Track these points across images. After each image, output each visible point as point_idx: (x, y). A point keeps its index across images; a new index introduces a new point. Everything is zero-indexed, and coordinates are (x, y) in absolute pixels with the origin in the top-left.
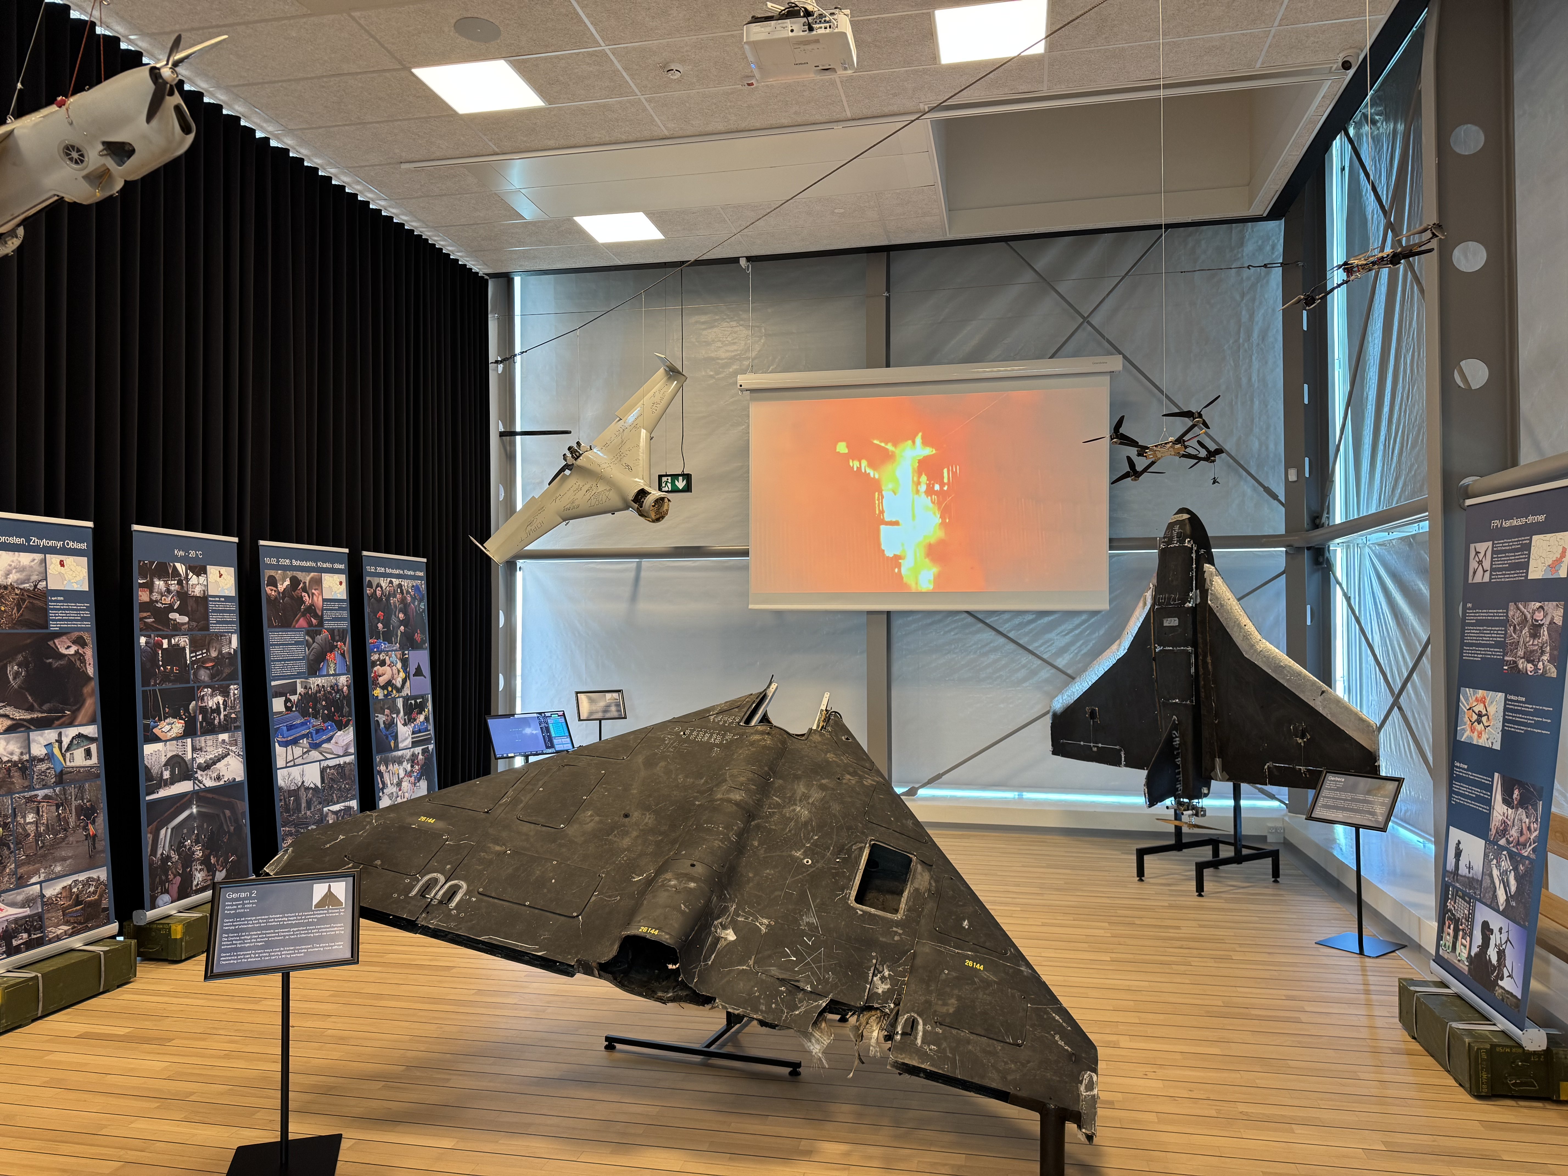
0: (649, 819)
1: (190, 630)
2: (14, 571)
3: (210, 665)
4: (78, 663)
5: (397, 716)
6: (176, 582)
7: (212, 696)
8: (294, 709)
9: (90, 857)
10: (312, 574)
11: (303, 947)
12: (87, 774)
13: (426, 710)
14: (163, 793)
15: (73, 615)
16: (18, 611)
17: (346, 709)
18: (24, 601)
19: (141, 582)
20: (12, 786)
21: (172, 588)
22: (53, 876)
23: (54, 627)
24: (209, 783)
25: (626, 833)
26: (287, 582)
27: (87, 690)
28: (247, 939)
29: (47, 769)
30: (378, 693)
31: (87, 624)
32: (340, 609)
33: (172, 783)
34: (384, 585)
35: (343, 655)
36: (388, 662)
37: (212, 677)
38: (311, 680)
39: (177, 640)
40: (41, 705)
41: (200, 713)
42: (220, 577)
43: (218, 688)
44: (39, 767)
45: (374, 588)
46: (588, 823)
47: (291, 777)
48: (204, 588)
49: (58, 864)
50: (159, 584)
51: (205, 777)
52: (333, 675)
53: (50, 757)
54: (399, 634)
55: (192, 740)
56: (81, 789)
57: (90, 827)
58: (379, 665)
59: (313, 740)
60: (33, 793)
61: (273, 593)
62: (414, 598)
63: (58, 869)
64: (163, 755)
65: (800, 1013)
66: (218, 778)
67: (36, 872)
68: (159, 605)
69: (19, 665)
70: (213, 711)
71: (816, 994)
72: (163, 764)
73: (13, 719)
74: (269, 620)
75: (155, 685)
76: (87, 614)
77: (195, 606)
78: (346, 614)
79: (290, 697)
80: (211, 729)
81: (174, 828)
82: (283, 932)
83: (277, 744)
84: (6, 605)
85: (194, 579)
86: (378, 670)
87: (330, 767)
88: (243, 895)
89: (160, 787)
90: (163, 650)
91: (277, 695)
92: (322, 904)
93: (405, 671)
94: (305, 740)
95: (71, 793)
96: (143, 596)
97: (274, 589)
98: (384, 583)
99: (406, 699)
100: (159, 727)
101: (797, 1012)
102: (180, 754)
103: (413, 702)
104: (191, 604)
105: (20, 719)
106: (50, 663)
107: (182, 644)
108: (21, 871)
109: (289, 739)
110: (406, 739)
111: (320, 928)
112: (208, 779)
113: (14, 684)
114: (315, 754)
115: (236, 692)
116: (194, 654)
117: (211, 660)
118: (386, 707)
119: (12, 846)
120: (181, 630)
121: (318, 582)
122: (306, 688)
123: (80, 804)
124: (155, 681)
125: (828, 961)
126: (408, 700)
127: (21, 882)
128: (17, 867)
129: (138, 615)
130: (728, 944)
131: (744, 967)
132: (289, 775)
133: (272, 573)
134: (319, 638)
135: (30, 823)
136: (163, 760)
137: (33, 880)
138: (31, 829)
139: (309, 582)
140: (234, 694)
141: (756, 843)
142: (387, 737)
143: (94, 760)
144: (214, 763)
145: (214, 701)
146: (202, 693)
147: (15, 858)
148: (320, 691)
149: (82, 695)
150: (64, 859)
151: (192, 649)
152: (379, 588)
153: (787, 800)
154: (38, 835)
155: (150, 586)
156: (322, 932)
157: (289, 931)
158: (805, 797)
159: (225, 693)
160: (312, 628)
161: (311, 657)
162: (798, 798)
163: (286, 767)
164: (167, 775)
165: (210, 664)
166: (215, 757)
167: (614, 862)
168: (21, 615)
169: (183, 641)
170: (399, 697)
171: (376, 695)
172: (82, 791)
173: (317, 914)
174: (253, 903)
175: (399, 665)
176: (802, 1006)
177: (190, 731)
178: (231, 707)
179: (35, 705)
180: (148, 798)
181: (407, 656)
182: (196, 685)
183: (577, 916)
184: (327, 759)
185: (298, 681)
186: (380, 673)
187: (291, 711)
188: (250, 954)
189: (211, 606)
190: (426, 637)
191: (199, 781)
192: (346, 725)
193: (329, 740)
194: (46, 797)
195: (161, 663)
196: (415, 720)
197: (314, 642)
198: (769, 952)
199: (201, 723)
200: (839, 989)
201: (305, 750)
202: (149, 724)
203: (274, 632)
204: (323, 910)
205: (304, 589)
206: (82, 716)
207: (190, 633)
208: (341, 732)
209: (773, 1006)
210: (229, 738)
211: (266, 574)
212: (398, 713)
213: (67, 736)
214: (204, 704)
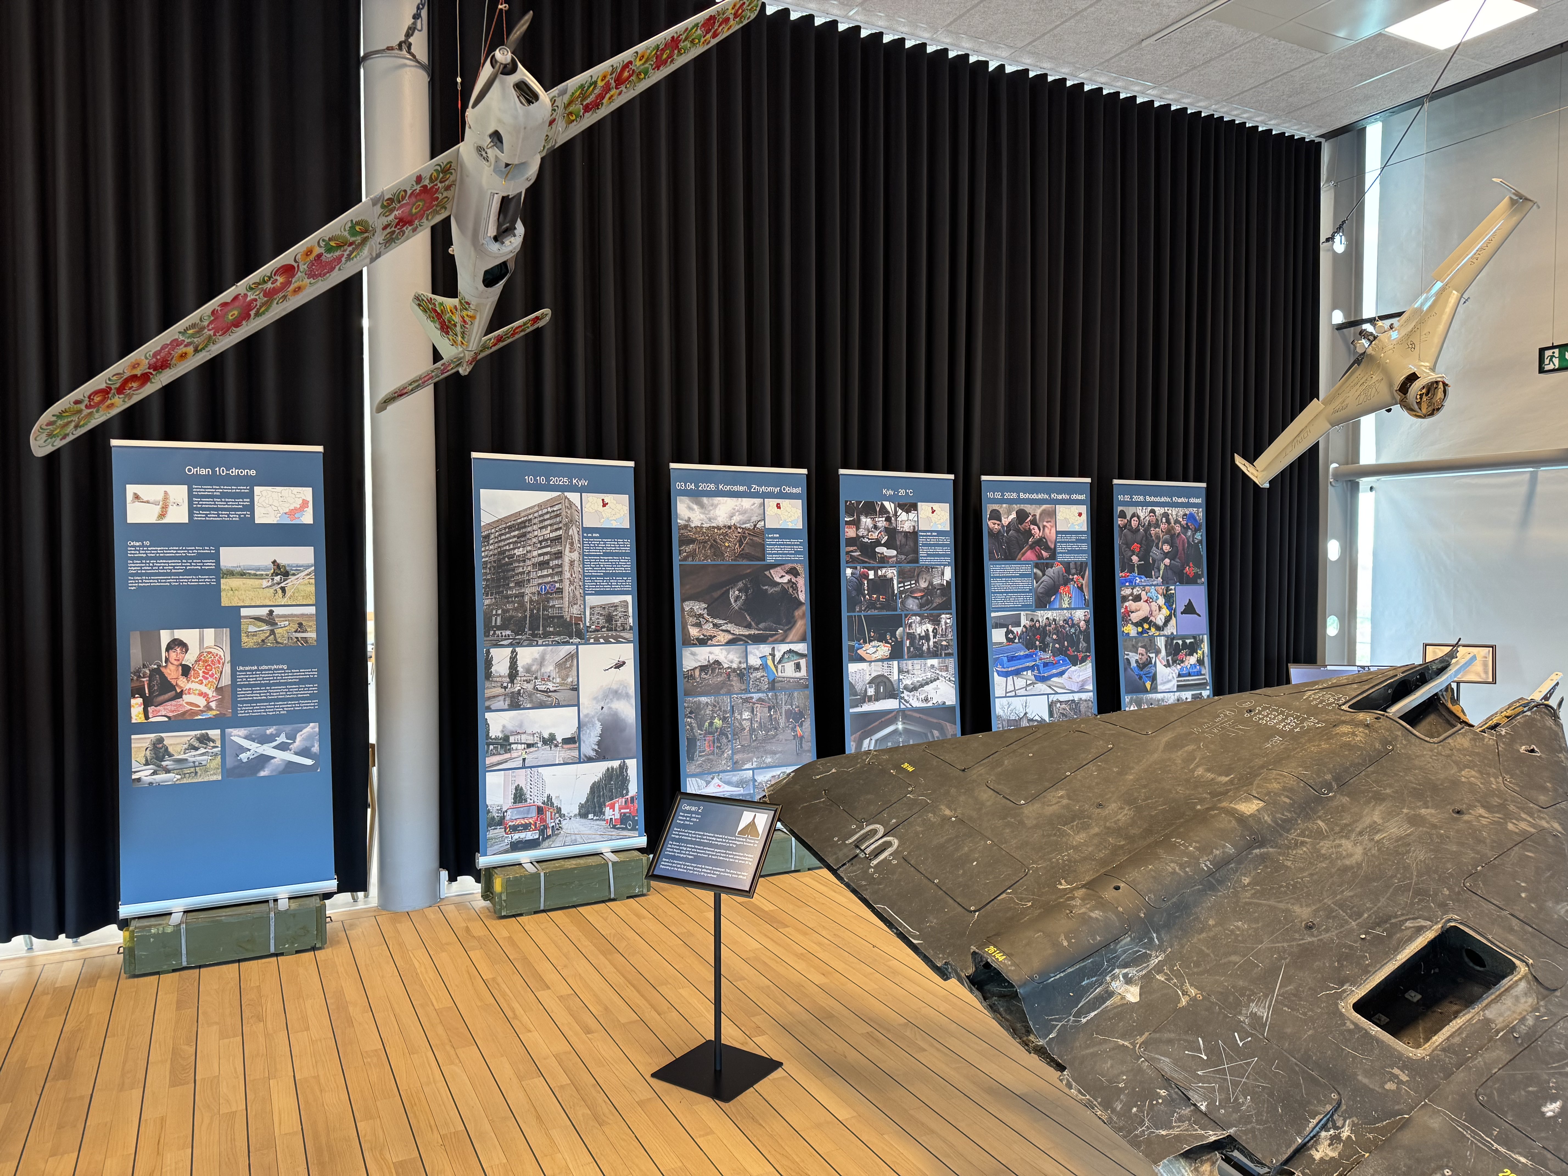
0: (1124, 815)
1: (898, 562)
2: (737, 514)
3: (918, 595)
4: (791, 590)
5: (1156, 656)
6: (884, 519)
7: (921, 623)
8: (1017, 641)
9: (797, 754)
10: (1044, 507)
11: (718, 869)
12: (798, 684)
13: (1200, 652)
14: (867, 707)
15: (787, 549)
16: (740, 546)
17: (1083, 645)
18: (745, 538)
19: (848, 519)
20: (732, 688)
21: (879, 524)
22: (765, 766)
23: (770, 559)
24: (916, 704)
25: (1085, 827)
26: (1013, 515)
27: (798, 613)
28: (683, 850)
29: (762, 677)
30: (1131, 630)
31: (801, 557)
32: (1078, 541)
33: (877, 700)
34: (1142, 515)
35: (1081, 588)
36: (1144, 596)
37: (921, 606)
38: (1039, 613)
39: (884, 571)
40: (757, 624)
41: (907, 639)
42: (933, 512)
43: (927, 616)
44: (754, 675)
45: (1128, 518)
46: (1051, 805)
47: (1012, 707)
48: (913, 524)
49: (769, 756)
50: (866, 521)
51: (911, 697)
52: (1067, 609)
53: (764, 667)
54: (1162, 567)
55: (898, 663)
56: (790, 696)
57: (798, 729)
58: (1132, 600)
59: (1040, 673)
60: (749, 695)
61: (996, 526)
62: (1185, 528)
63: (769, 760)
64: (868, 674)
65: (1167, 1135)
66: (926, 700)
67: (750, 760)
68: (866, 540)
69: (740, 590)
70: (921, 638)
71: (1209, 1119)
72: (867, 682)
73: (733, 634)
74: (991, 552)
75: (860, 611)
76: (801, 548)
77: (904, 540)
78: (1086, 546)
79: (1012, 629)
80: (918, 654)
81: (878, 740)
82: (709, 851)
83: (995, 674)
84: (730, 542)
85: (903, 516)
86: (1130, 605)
87: (1061, 702)
88: (693, 809)
89: (864, 702)
90: (869, 581)
91: (998, 626)
92: (744, 832)
93: (1169, 607)
94: (1030, 672)
95: (782, 699)
96: (849, 532)
97: (998, 522)
98: (1142, 512)
99: (1170, 639)
100: (864, 649)
101: (1164, 1133)
102: (886, 674)
103: (1180, 642)
104: (900, 539)
105: (739, 635)
106: (766, 590)
107: (889, 575)
108: (736, 757)
109: (1010, 669)
110: (1170, 681)
111: (736, 855)
112: (915, 699)
113: (735, 606)
114: (1041, 687)
115: (948, 621)
116: (902, 585)
117: (921, 591)
118: (1140, 645)
119: (730, 736)
120: (888, 562)
121: (1052, 514)
122: (1032, 620)
123: (789, 709)
124: (861, 608)
125: (1256, 1080)
126: (1173, 639)
127: (736, 767)
128: (733, 754)
129: (844, 549)
130: (1123, 1005)
131: (1126, 1043)
132: (1009, 705)
133: (996, 507)
134: (1050, 571)
135: (745, 719)
136: (868, 678)
137: (746, 767)
138: (746, 724)
139: (1041, 515)
140: (946, 623)
141: (1246, 880)
142: (1140, 678)
143: (803, 672)
144: (922, 686)
145: (921, 628)
146: (910, 621)
147: (732, 746)
148: (1050, 625)
149: (794, 617)
150: (774, 753)
151: (901, 580)
152: (1135, 518)
153: (1337, 829)
154: (752, 730)
155: (857, 524)
156: (736, 859)
157: (713, 851)
158: (1374, 829)
159: (936, 621)
160: (1042, 561)
161: (1040, 590)
162: (1358, 829)
163: (1006, 697)
164: (871, 692)
165: (920, 594)
166: (923, 680)
167: (1050, 860)
168: (743, 549)
169: (891, 573)
170: (1159, 636)
171: (1126, 632)
172: (791, 698)
173: (738, 841)
174: (697, 818)
175: (1161, 601)
176: (1179, 1127)
177: (896, 654)
178: (942, 635)
179: (753, 623)
180: (852, 710)
181: (1173, 592)
182: (903, 613)
183: (975, 911)
184: (1057, 693)
185: (1022, 613)
186: (1133, 609)
187: (1013, 642)
188: (681, 864)
189: (921, 540)
190: (1202, 571)
191: (905, 700)
192: (1083, 660)
193: (1061, 674)
194: (760, 700)
195: (866, 592)
196: (1182, 662)
197: (1044, 575)
198: (1172, 1035)
199: (908, 648)
200: (1249, 1127)
201: (1029, 682)
202: (854, 646)
203: (996, 564)
204: (743, 838)
205: (1034, 522)
206: (791, 636)
207: (897, 565)
208: (1077, 667)
209: (1135, 1109)
210: (939, 663)
211: (988, 508)
212: (1158, 652)
213: (779, 651)
214: (912, 631)
